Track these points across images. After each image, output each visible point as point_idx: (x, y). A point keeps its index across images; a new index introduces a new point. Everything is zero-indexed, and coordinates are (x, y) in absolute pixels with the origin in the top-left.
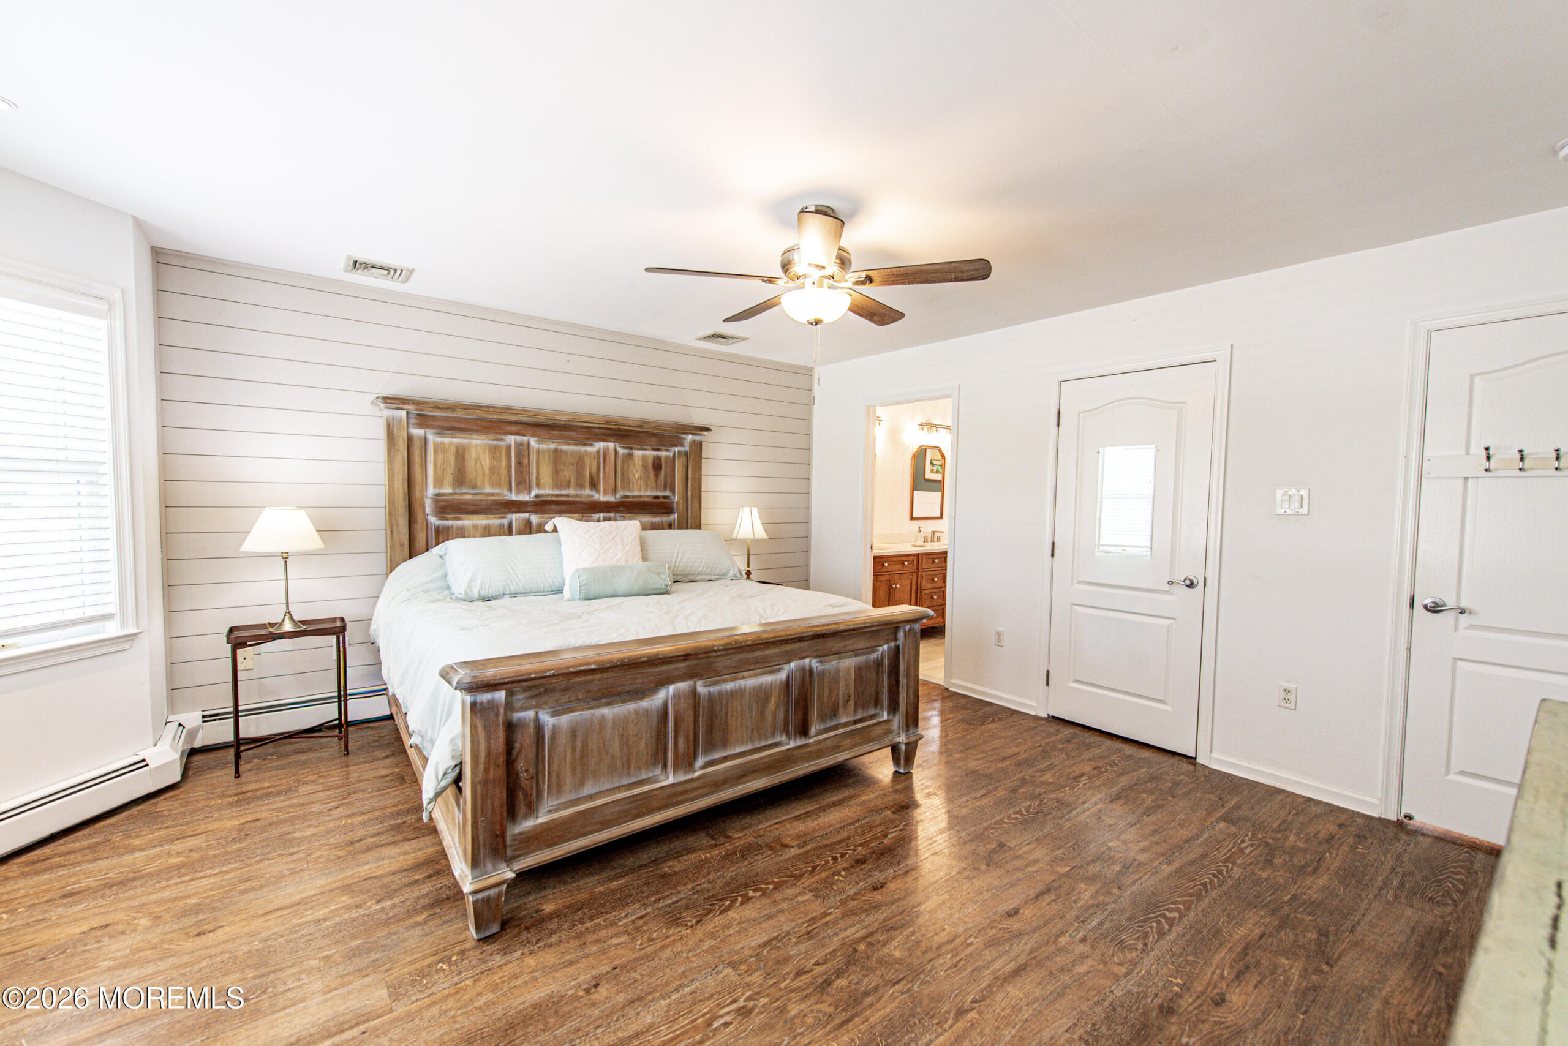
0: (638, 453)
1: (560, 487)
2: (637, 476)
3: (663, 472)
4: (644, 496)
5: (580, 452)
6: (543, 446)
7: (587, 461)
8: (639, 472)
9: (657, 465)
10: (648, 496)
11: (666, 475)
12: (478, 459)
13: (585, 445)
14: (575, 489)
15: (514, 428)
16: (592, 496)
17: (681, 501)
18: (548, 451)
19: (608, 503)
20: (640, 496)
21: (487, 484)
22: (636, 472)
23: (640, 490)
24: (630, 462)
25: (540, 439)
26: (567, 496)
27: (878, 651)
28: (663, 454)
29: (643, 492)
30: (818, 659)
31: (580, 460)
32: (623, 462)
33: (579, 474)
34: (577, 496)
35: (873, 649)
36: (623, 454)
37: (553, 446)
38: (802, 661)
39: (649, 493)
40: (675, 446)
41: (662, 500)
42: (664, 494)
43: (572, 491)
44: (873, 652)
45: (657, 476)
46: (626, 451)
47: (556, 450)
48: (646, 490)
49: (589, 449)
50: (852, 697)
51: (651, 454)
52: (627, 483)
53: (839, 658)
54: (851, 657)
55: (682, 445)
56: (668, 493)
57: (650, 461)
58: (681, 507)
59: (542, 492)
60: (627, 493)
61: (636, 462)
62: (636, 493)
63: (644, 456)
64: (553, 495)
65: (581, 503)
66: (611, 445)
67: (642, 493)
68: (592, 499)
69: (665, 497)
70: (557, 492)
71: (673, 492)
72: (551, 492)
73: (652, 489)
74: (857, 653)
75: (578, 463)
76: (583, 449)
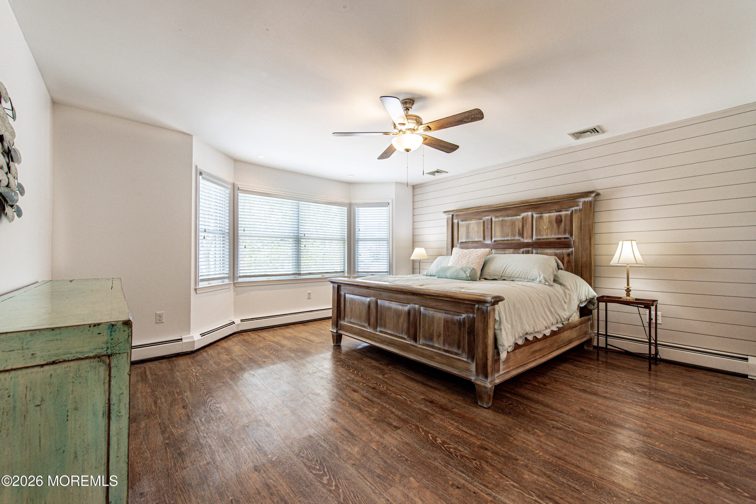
0: (546, 215)
1: (504, 237)
2: (545, 228)
3: (563, 224)
4: (550, 238)
5: (513, 219)
6: (497, 219)
7: (517, 223)
8: (547, 224)
9: (559, 220)
10: (553, 238)
11: (565, 225)
12: (473, 229)
13: (517, 215)
14: (511, 237)
15: (486, 214)
16: (520, 240)
17: (577, 240)
18: (499, 221)
19: (527, 243)
20: (548, 239)
21: (476, 238)
22: (545, 225)
23: (547, 235)
24: (541, 220)
25: (496, 217)
26: (508, 240)
27: (461, 316)
28: (563, 213)
29: (552, 236)
30: (424, 308)
31: (513, 223)
32: (536, 221)
33: (513, 231)
34: (512, 240)
35: (459, 314)
36: (537, 217)
37: (501, 219)
38: (414, 305)
39: (553, 236)
40: (572, 207)
41: (564, 240)
42: (564, 236)
43: (509, 238)
44: (458, 315)
45: (558, 226)
46: (538, 215)
47: (502, 220)
48: (551, 235)
49: (518, 217)
50: (442, 335)
51: (554, 214)
52: (539, 232)
53: (436, 311)
54: (442, 313)
55: (578, 206)
56: (567, 236)
57: (554, 218)
58: (577, 244)
59: (496, 239)
60: (539, 237)
61: (545, 220)
62: (545, 237)
63: (550, 217)
64: (501, 240)
65: (514, 243)
66: (530, 214)
67: (549, 237)
68: (520, 241)
69: (565, 238)
70: (503, 239)
71: (571, 235)
72: (500, 239)
73: (555, 234)
74: (446, 312)
75: (512, 224)
76: (515, 218)
